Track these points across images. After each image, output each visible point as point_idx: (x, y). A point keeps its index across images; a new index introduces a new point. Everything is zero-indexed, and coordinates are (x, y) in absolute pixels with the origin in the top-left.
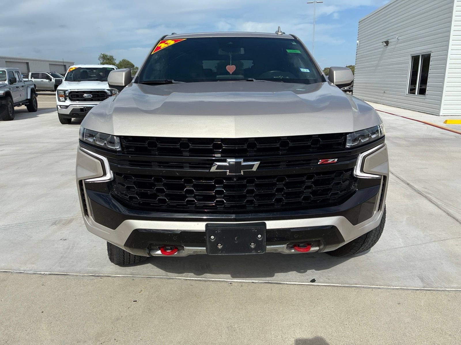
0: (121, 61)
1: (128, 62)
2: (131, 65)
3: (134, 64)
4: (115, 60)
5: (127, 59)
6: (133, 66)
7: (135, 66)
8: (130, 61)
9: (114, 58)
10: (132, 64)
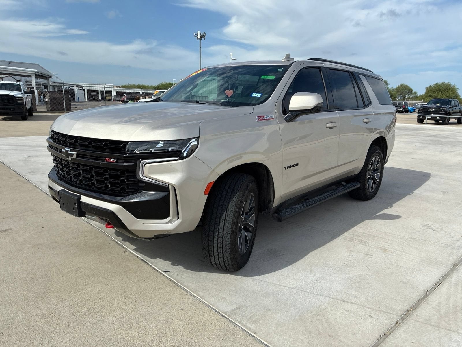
0: (399, 85)
1: (407, 86)
2: (409, 90)
3: (412, 89)
4: (389, 84)
5: (406, 84)
6: (412, 91)
7: (414, 91)
8: (409, 86)
9: (388, 82)
10: (411, 88)
